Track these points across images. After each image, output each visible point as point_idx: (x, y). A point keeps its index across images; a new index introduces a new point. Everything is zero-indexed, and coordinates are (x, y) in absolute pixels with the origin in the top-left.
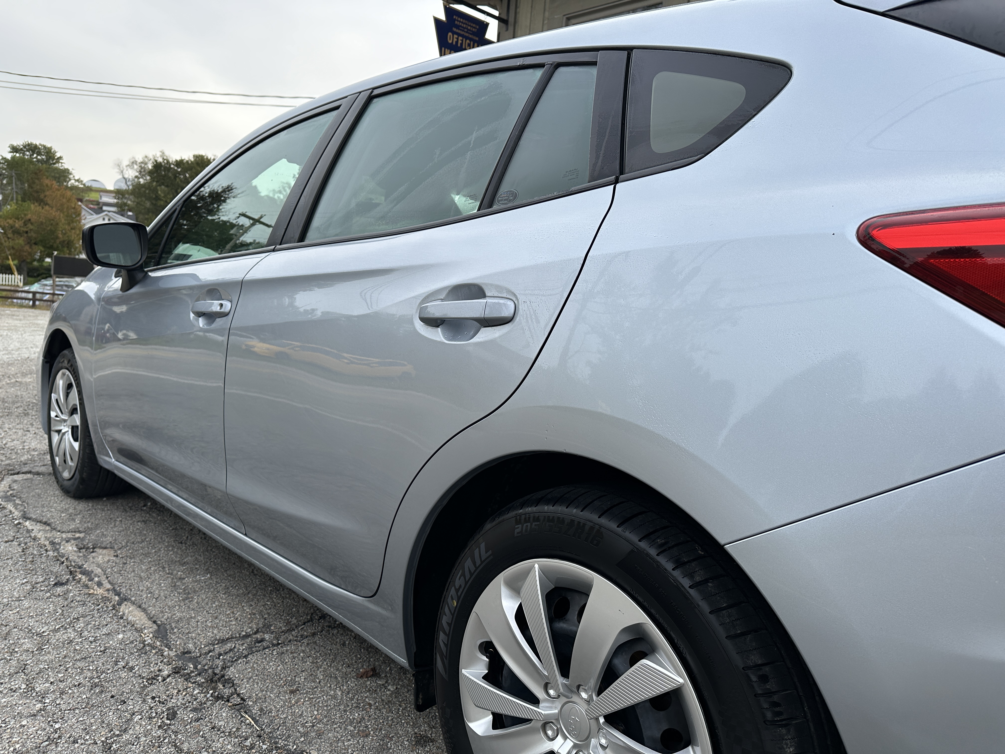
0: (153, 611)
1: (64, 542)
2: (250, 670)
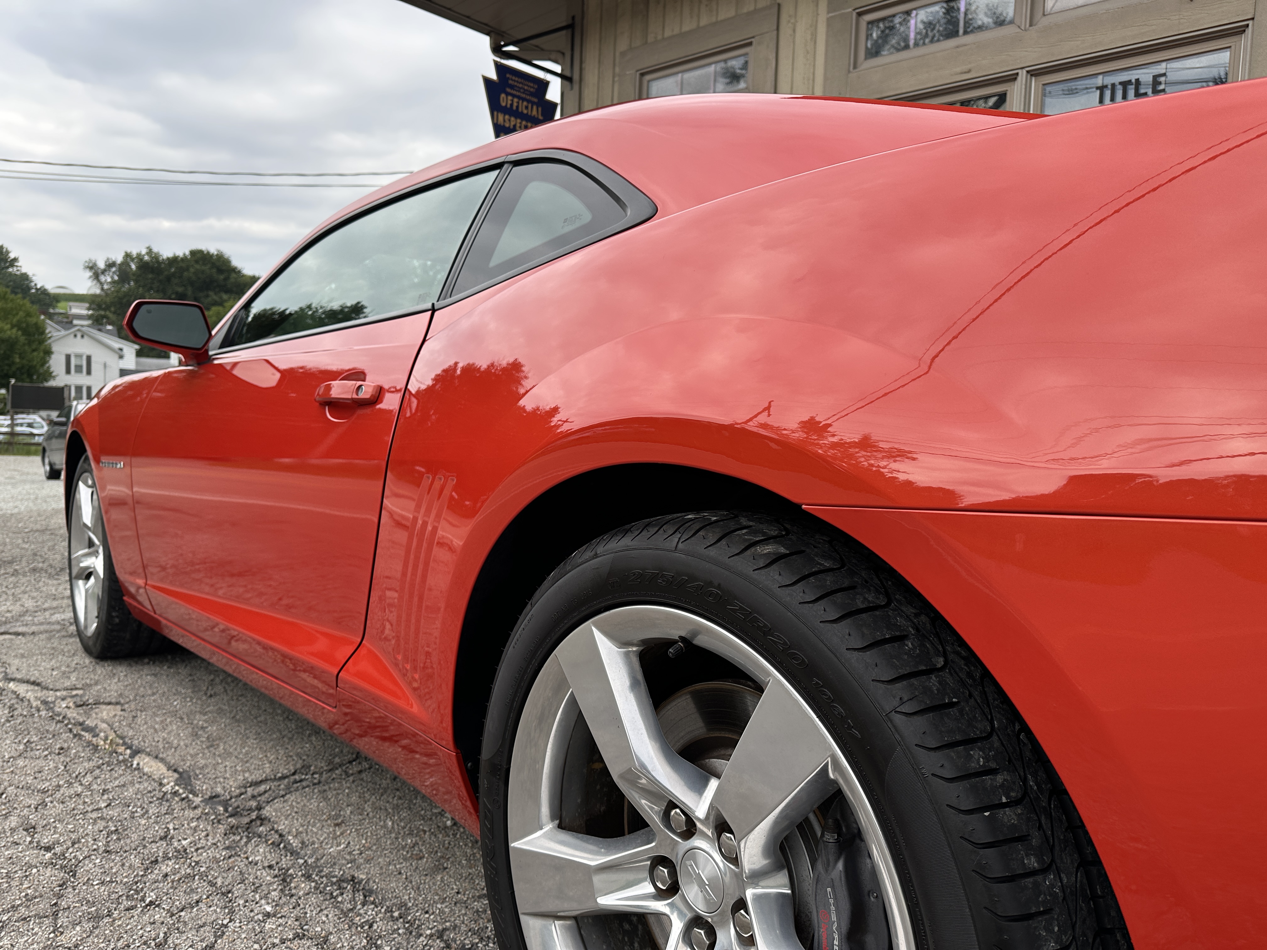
0: (172, 760)
1: (59, 700)
2: (288, 808)
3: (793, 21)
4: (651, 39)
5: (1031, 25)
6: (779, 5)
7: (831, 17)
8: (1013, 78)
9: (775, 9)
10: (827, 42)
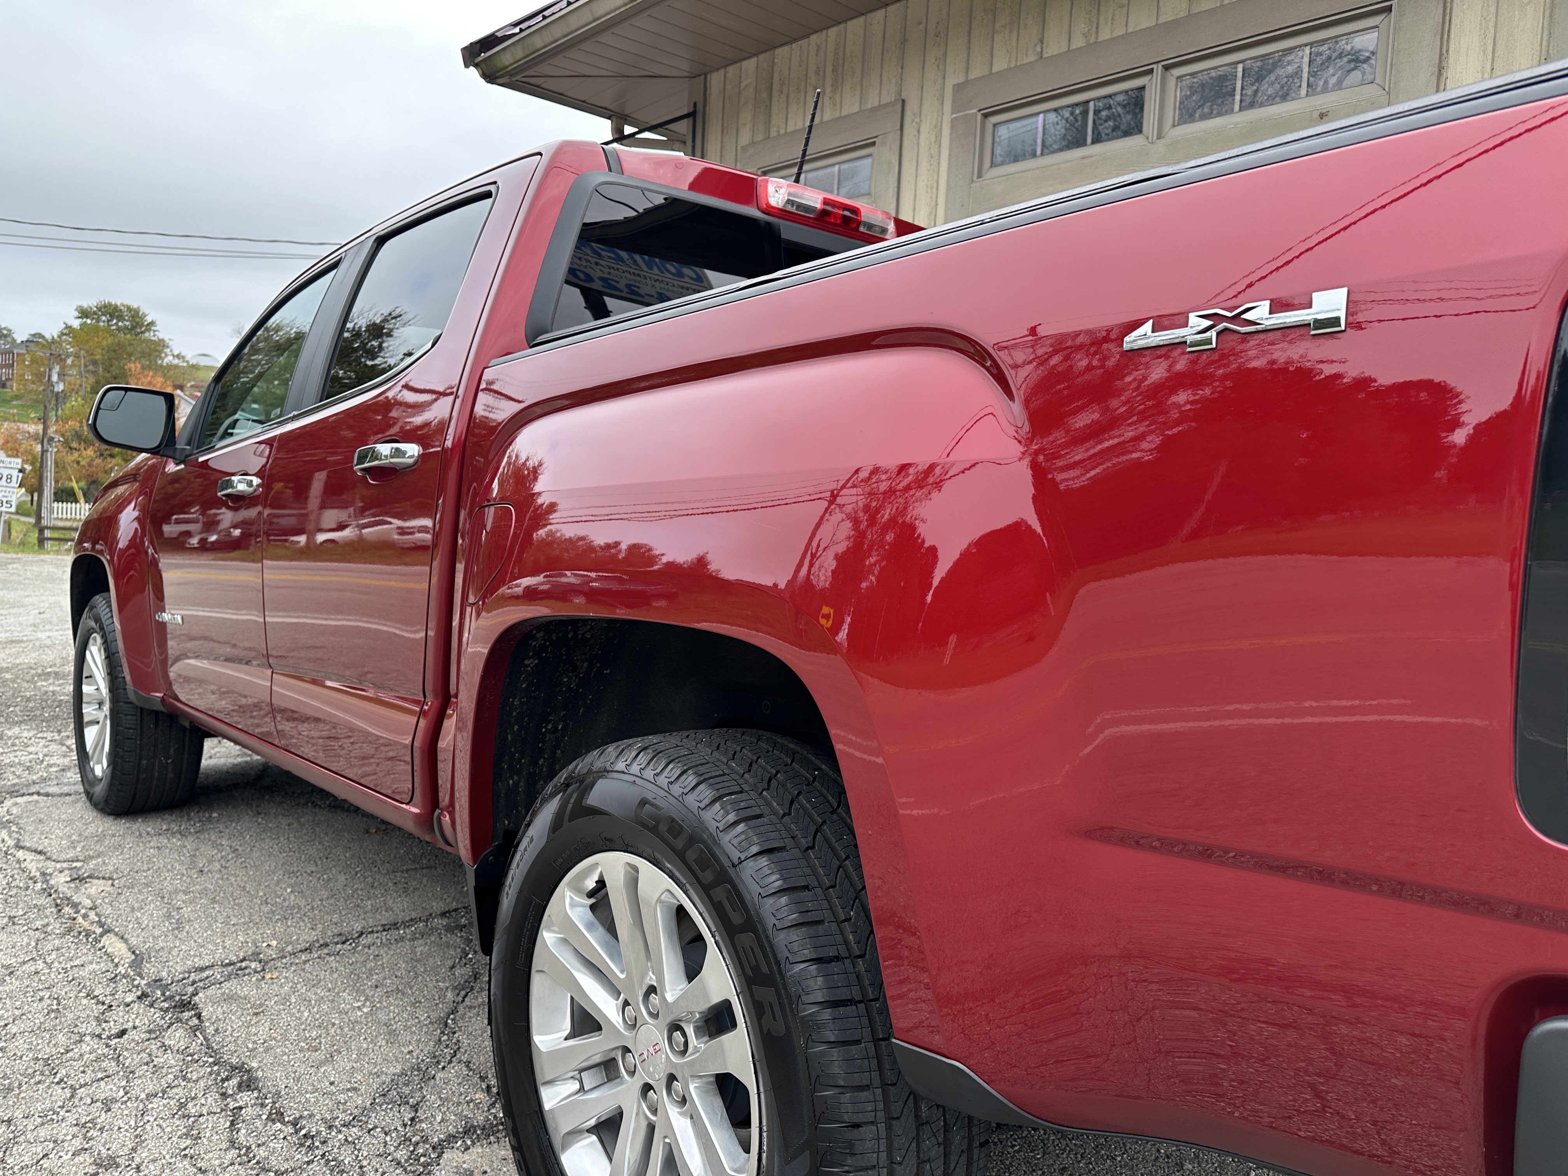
0: (133, 941)
1: (56, 873)
2: (220, 995)
3: (917, 120)
4: (773, 133)
5: (1158, 138)
6: (903, 101)
7: (955, 118)
9: (899, 107)
10: (950, 145)
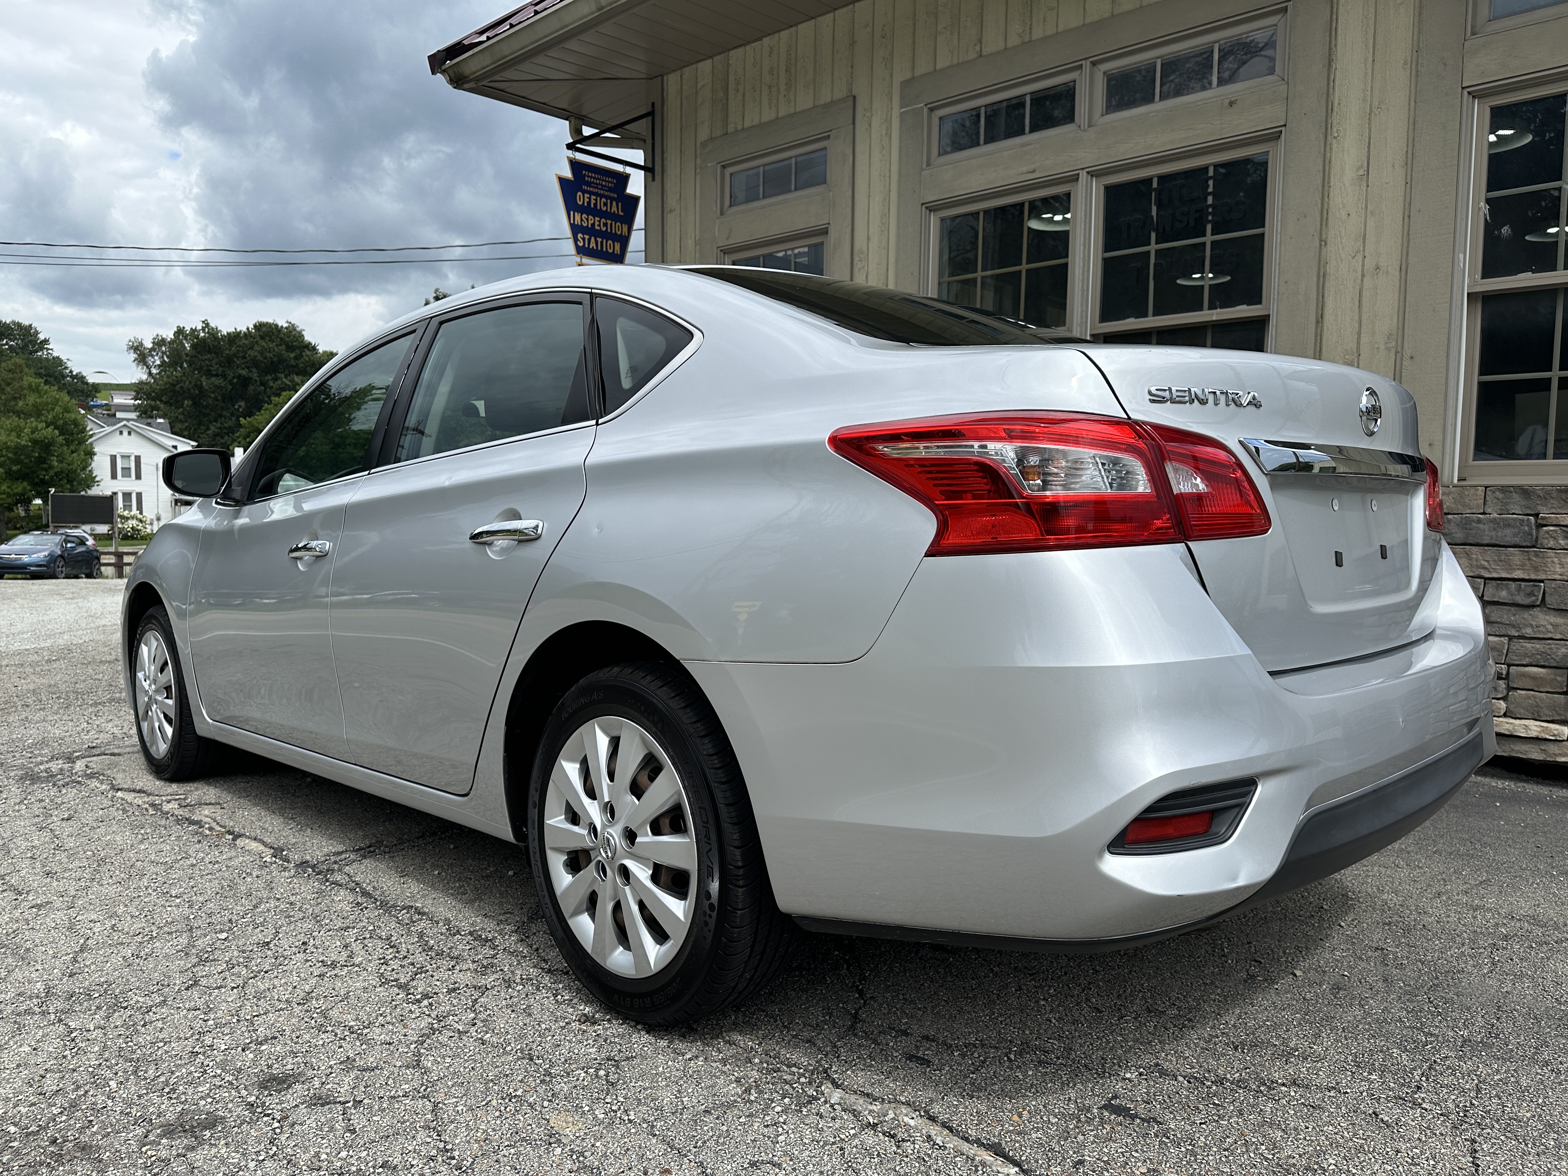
0: (268, 840)
1: (165, 803)
2: (364, 867)
3: (868, 114)
4: (731, 128)
5: (1089, 127)
6: (854, 97)
7: (904, 112)
8: (1075, 179)
9: (850, 103)
10: (901, 137)
